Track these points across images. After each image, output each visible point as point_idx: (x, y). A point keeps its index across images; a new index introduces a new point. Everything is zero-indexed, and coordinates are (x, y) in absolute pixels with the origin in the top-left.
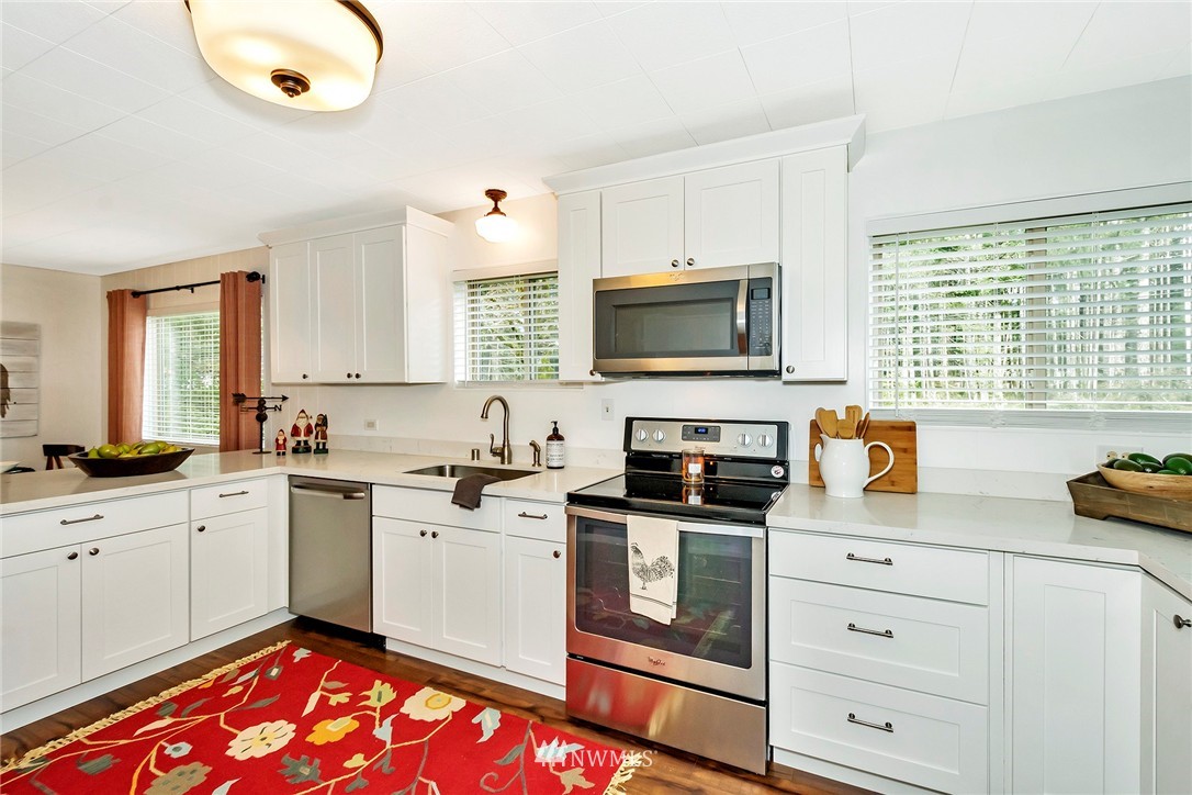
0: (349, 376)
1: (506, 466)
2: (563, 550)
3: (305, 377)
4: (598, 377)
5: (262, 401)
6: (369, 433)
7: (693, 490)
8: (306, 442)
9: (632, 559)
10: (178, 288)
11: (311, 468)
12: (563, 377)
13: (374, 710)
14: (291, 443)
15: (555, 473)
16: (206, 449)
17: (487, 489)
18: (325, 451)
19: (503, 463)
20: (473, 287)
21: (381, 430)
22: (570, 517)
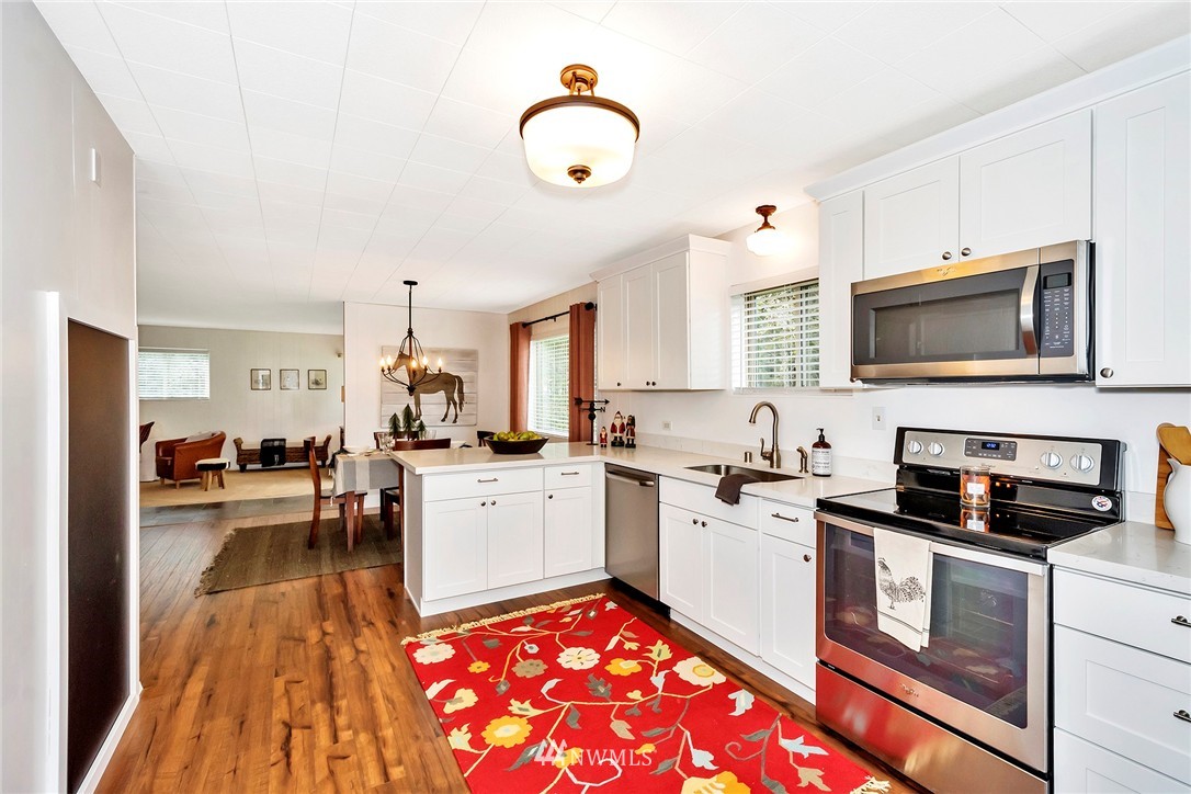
0: (648, 384)
1: (775, 470)
2: (813, 554)
3: (619, 384)
4: (859, 384)
5: (592, 403)
6: (665, 432)
7: (975, 514)
8: (621, 438)
9: (879, 573)
10: (546, 319)
11: (622, 459)
12: (823, 383)
13: (654, 662)
14: (610, 438)
15: (821, 480)
16: (558, 440)
17: (745, 488)
18: (633, 446)
19: (772, 466)
20: (748, 299)
21: (675, 431)
22: (820, 524)
